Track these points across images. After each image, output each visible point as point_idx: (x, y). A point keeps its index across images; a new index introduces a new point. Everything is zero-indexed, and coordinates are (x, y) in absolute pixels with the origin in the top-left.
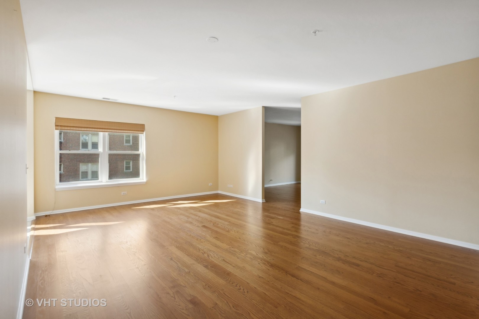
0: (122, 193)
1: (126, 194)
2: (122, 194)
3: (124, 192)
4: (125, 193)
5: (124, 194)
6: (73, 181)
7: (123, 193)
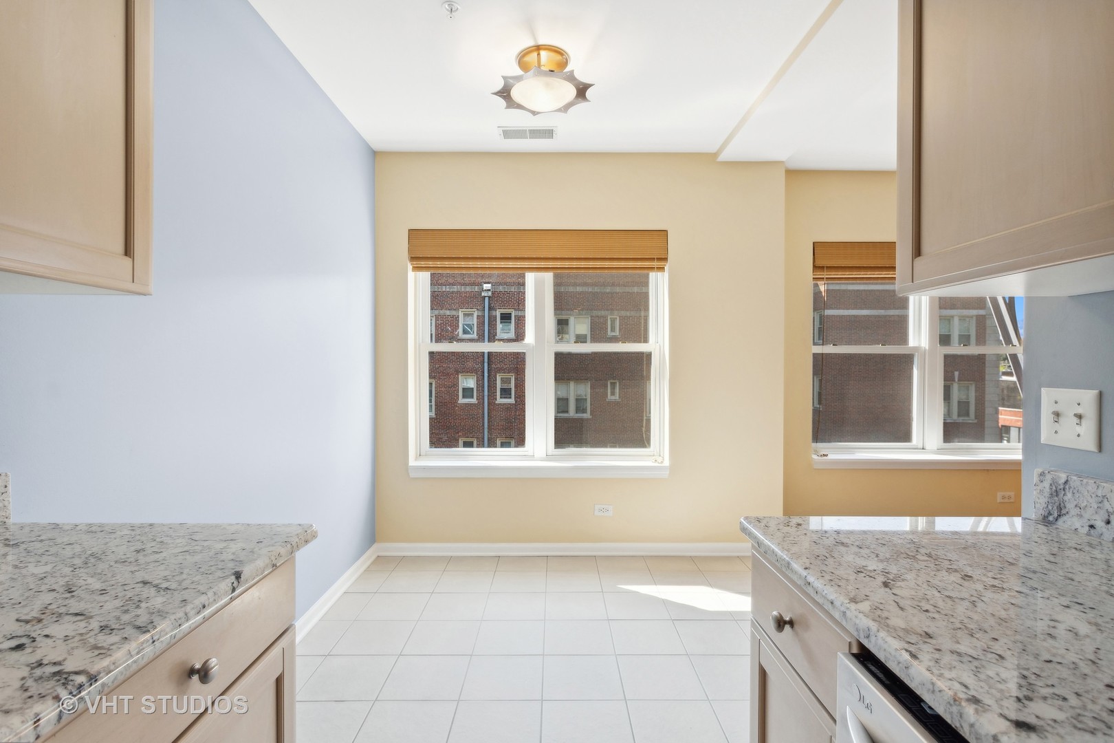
0: (1000, 495)
1: (1012, 500)
2: (999, 499)
3: (1007, 494)
4: (1010, 497)
5: (1006, 500)
6: (840, 442)
7: (1004, 497)
